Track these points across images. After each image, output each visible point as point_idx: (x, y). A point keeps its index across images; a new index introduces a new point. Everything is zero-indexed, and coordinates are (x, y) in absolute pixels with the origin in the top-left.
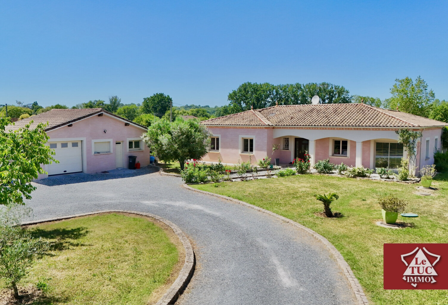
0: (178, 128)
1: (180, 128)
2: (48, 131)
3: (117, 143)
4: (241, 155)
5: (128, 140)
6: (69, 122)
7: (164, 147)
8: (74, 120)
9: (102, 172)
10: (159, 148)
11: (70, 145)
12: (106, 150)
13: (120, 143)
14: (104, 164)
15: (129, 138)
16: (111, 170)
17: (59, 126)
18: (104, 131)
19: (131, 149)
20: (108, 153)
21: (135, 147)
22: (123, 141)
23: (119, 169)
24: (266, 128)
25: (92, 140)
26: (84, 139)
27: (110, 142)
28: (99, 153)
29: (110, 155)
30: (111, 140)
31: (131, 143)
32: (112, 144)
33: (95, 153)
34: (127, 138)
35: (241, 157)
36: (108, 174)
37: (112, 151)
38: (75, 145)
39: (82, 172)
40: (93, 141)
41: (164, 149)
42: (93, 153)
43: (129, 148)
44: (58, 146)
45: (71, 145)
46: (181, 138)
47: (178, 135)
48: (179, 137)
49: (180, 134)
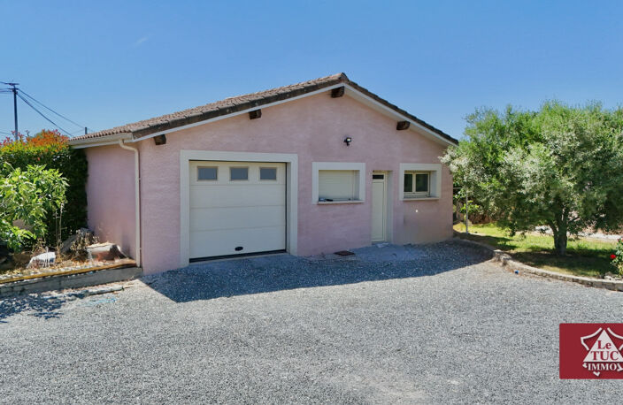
0: (571, 127)
1: (576, 125)
2: (189, 123)
3: (375, 177)
5: (403, 168)
6: (252, 103)
7: (528, 185)
8: (267, 100)
9: (336, 253)
10: (504, 189)
11: (254, 173)
12: (349, 193)
13: (381, 177)
14: (340, 232)
15: (404, 164)
16: (358, 247)
17: (221, 112)
18: (346, 141)
19: (408, 194)
20: (353, 201)
21: (417, 190)
22: (389, 172)
23: (379, 246)
25: (314, 164)
26: (292, 158)
27: (357, 172)
28: (332, 201)
29: (358, 206)
30: (361, 167)
31: (408, 177)
32: (364, 177)
33: (319, 200)
34: (401, 164)
36: (353, 259)
37: (362, 196)
38: (268, 174)
39: (284, 251)
40: (317, 166)
41: (524, 192)
42: (315, 199)
43: (405, 191)
44: (220, 175)
45: (258, 174)
46: (580, 156)
47: (569, 148)
48: (573, 154)
49: (578, 144)
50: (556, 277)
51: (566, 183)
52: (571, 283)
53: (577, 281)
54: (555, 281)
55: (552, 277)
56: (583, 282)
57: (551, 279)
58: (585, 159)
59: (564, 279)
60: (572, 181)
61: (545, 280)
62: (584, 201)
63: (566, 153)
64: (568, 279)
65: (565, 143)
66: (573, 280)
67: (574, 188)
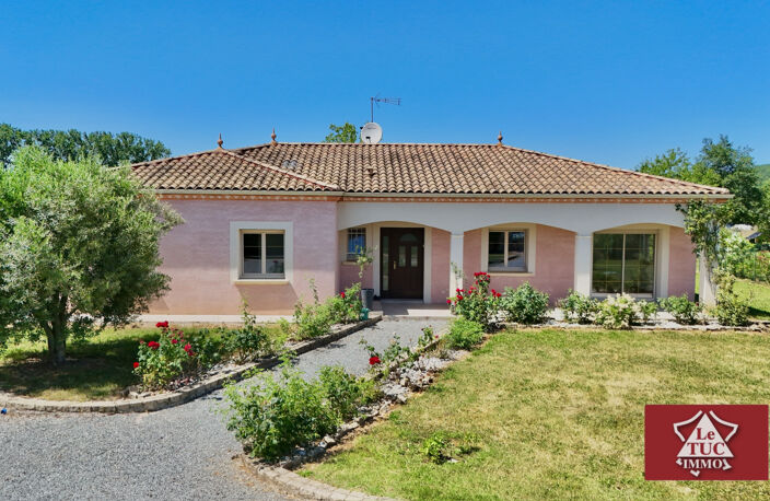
0: (68, 192)
1: (75, 190)
4: (238, 286)
24: (331, 198)
35: (240, 291)
46: (84, 233)
47: (69, 222)
48: (74, 231)
49: (80, 217)
50: (67, 410)
51: (70, 272)
52: (89, 415)
53: (97, 409)
54: (65, 415)
55: (62, 410)
56: (105, 410)
57: (59, 413)
58: (91, 237)
59: (79, 410)
60: (78, 269)
61: (51, 416)
62: (93, 294)
63: (64, 231)
64: (85, 410)
65: (63, 216)
66: (92, 410)
67: (81, 280)
